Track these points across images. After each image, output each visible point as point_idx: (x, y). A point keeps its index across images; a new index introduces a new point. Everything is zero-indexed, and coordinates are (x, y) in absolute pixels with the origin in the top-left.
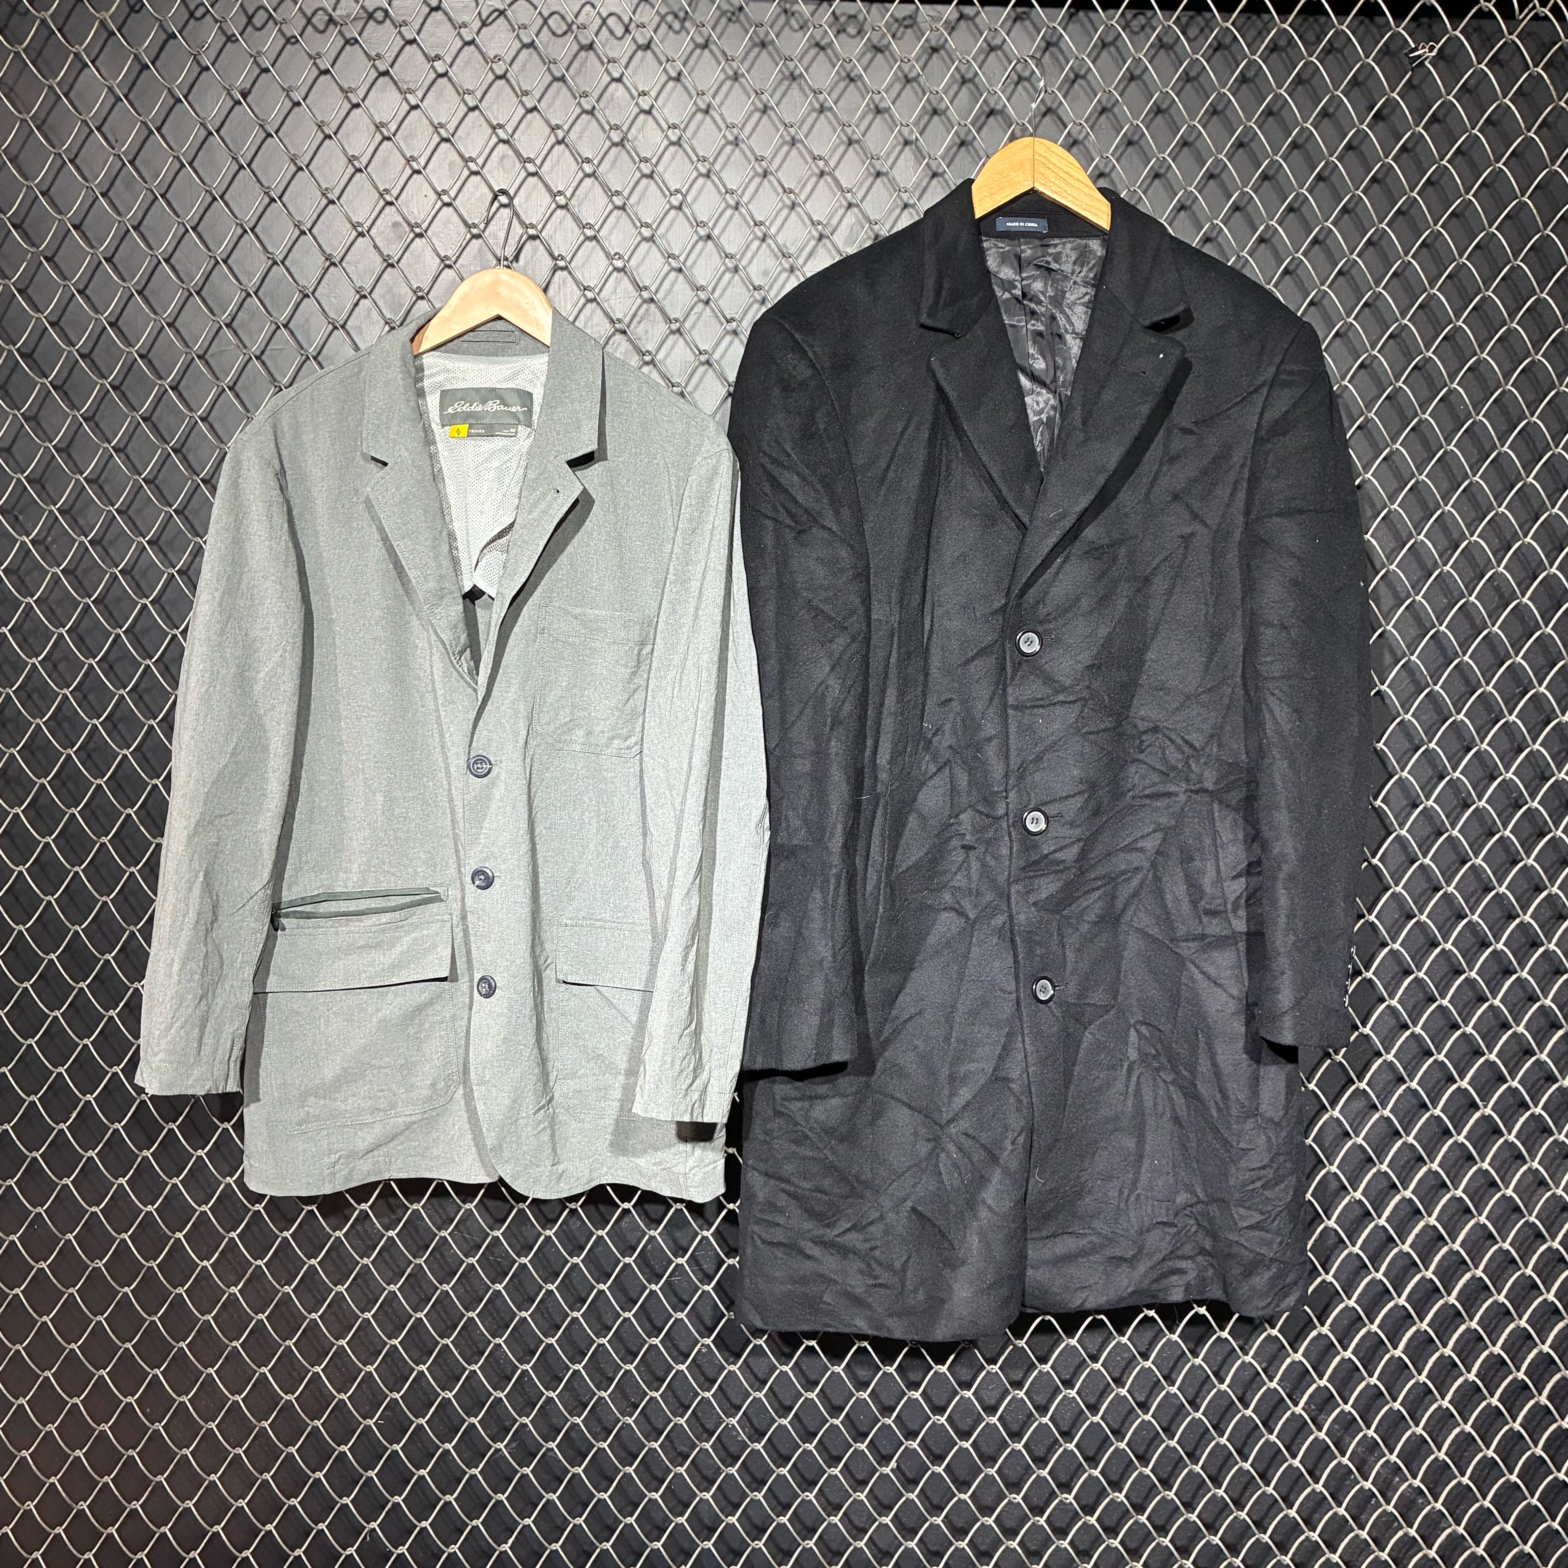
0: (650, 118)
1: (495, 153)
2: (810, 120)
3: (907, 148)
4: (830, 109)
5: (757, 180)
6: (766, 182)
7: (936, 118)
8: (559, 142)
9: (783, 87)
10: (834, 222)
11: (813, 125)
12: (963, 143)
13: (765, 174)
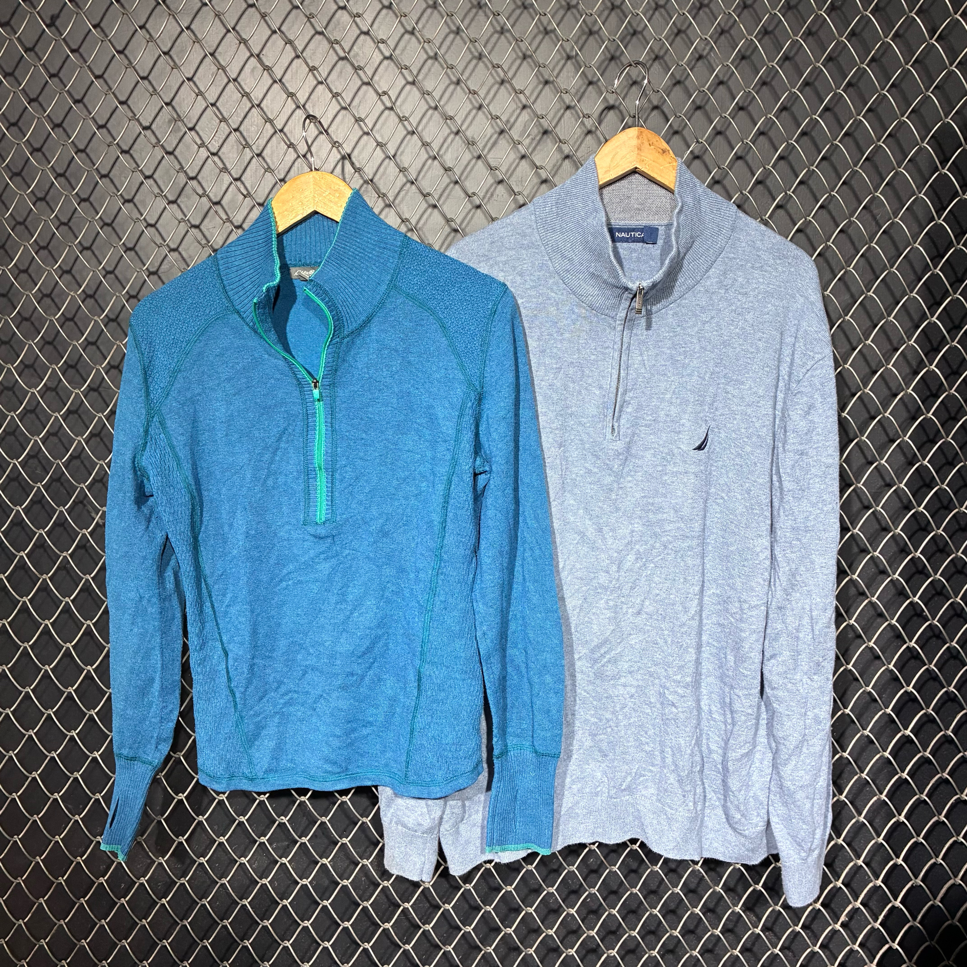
0: (368, 38)
1: (247, 66)
2: (493, 40)
3: (569, 62)
4: (509, 31)
5: (452, 87)
6: (458, 88)
7: (591, 38)
8: (298, 57)
9: (471, 15)
10: (512, 120)
11: (495, 44)
12: (613, 58)
13: (458, 82)
